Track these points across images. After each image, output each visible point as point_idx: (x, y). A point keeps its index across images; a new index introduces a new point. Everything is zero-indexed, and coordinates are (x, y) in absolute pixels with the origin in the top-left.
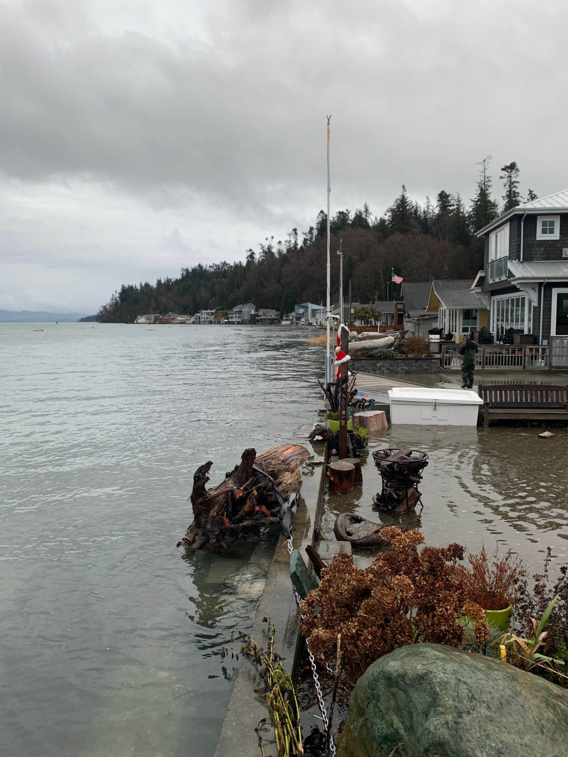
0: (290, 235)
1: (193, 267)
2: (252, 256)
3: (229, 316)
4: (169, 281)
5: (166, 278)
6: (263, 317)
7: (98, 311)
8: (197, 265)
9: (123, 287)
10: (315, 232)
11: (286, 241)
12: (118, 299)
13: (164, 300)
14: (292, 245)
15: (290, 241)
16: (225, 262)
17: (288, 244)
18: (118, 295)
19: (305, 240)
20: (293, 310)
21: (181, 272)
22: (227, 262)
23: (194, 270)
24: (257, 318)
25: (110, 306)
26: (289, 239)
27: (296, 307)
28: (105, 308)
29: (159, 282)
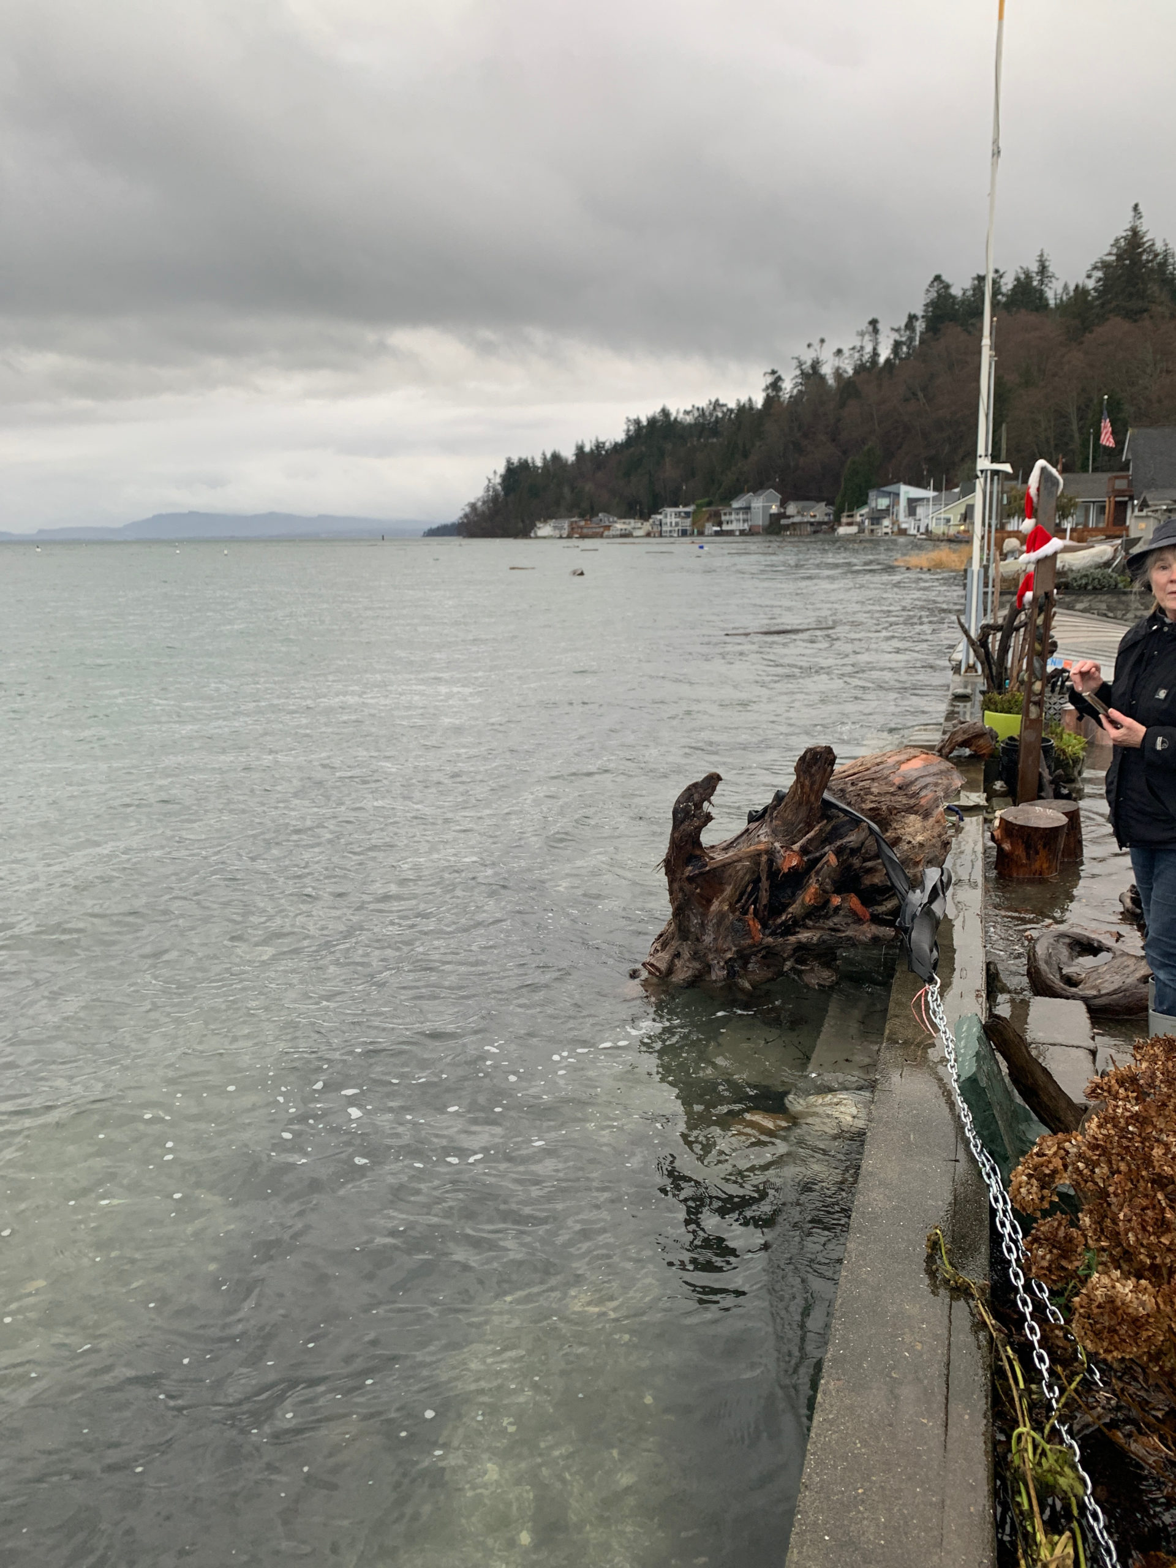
0: (862, 334)
1: (650, 414)
2: (775, 385)
3: (723, 518)
4: (599, 446)
5: (594, 442)
6: (797, 519)
7: (461, 514)
8: (658, 409)
9: (509, 461)
10: (920, 326)
11: (853, 348)
12: (499, 488)
13: (589, 487)
14: (866, 357)
15: (862, 348)
16: (717, 400)
17: (857, 355)
18: (498, 480)
19: (897, 345)
20: (864, 503)
21: (625, 427)
22: (721, 402)
23: (652, 422)
24: (783, 522)
25: (484, 503)
26: (858, 344)
27: (872, 494)
28: (473, 506)
29: (580, 449)
